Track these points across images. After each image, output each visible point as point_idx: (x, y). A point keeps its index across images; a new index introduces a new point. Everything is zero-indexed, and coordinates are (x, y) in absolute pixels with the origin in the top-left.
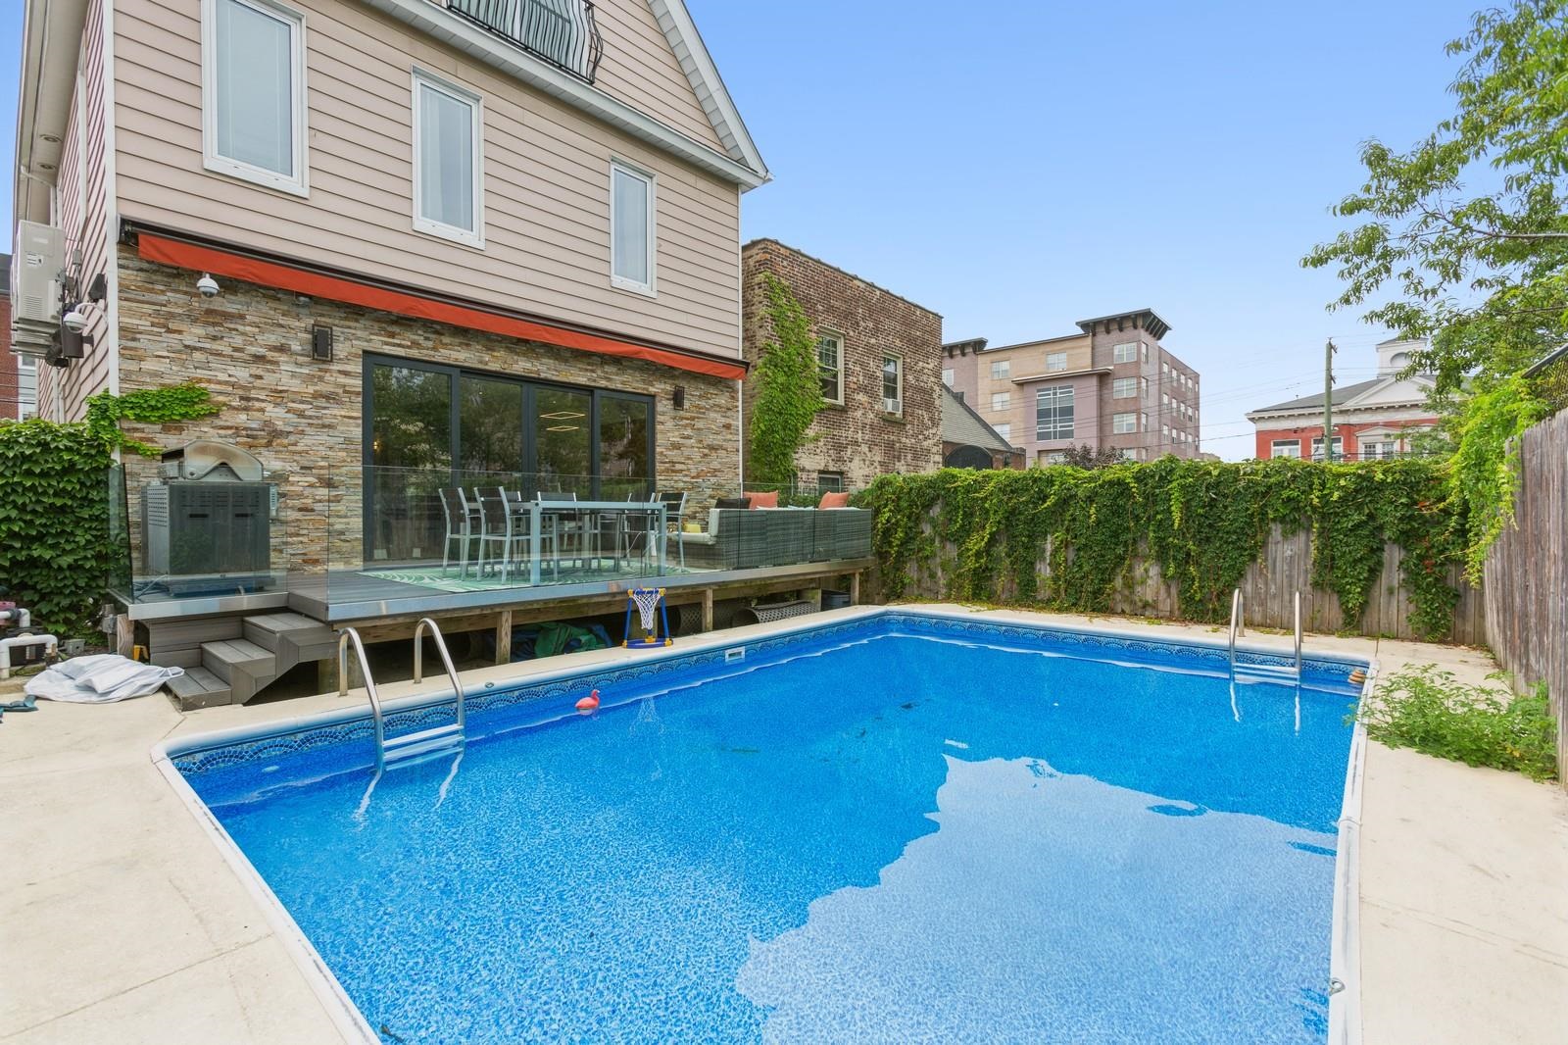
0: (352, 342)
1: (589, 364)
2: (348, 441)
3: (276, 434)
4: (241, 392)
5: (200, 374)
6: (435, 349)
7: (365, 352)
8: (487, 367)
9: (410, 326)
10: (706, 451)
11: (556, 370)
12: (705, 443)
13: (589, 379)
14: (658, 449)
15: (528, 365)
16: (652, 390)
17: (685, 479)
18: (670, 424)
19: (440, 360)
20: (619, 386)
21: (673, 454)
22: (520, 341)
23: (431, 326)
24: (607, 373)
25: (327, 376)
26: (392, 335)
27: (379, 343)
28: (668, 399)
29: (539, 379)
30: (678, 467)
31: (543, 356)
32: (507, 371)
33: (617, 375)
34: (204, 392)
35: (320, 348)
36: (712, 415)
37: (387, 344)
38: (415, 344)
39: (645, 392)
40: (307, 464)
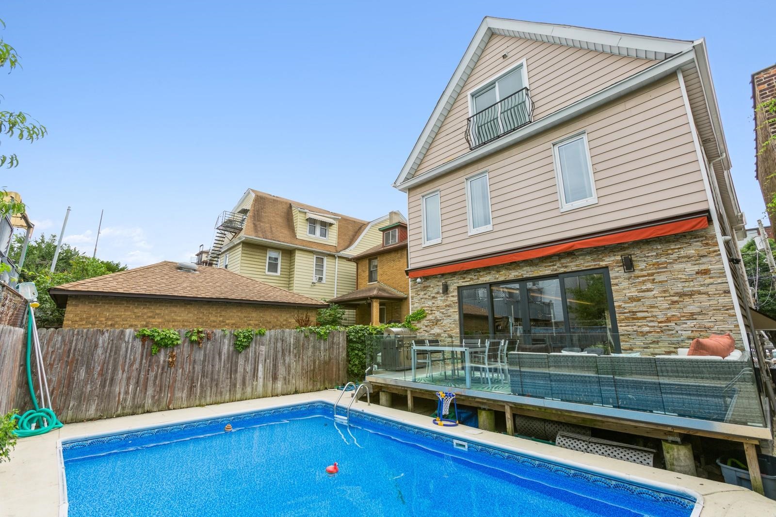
0: (455, 284)
1: (551, 262)
2: (455, 321)
3: (438, 321)
4: (430, 309)
5: (423, 305)
6: (478, 279)
7: (458, 287)
8: (498, 280)
9: (470, 273)
10: (676, 298)
11: (531, 272)
12: (672, 292)
13: (552, 271)
14: (616, 304)
15: (517, 273)
16: (603, 264)
17: (650, 324)
18: (625, 284)
19: (480, 282)
20: (575, 269)
21: (632, 306)
22: (512, 263)
23: (477, 270)
24: (563, 263)
25: (449, 299)
26: (464, 278)
27: (462, 283)
28: (619, 266)
29: (523, 278)
30: (639, 315)
31: (523, 267)
32: (507, 279)
33: (572, 262)
34: (424, 311)
35: (446, 289)
36: (677, 267)
37: (463, 282)
38: (472, 279)
39: (597, 267)
40: (445, 330)
